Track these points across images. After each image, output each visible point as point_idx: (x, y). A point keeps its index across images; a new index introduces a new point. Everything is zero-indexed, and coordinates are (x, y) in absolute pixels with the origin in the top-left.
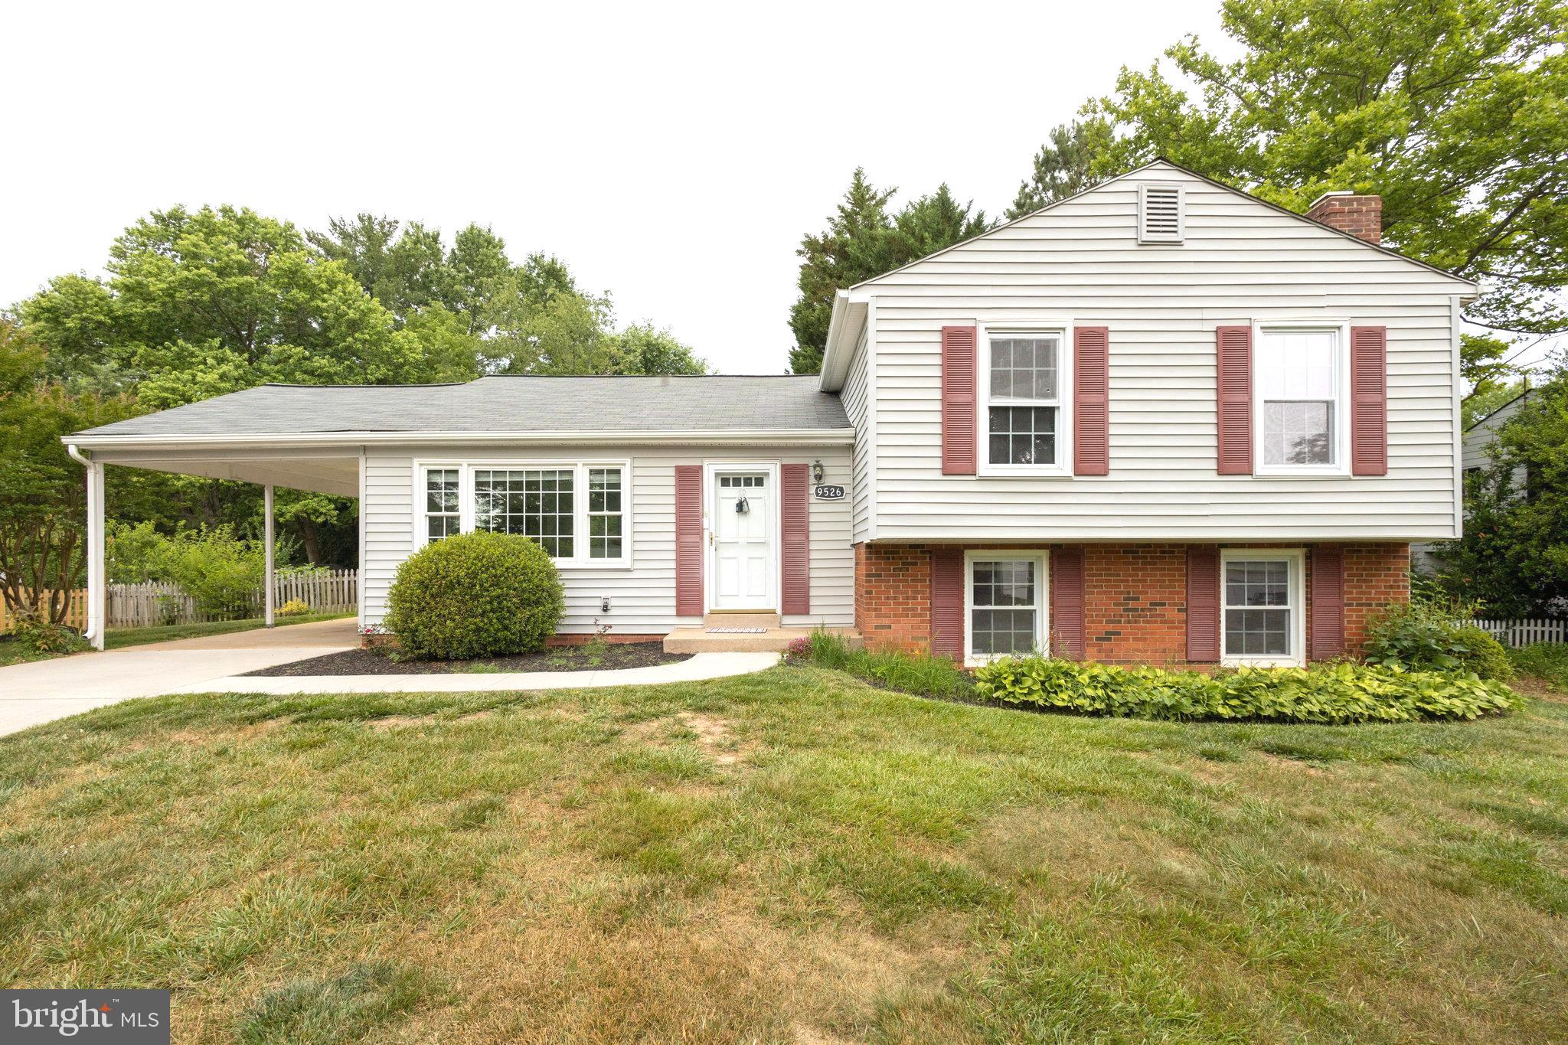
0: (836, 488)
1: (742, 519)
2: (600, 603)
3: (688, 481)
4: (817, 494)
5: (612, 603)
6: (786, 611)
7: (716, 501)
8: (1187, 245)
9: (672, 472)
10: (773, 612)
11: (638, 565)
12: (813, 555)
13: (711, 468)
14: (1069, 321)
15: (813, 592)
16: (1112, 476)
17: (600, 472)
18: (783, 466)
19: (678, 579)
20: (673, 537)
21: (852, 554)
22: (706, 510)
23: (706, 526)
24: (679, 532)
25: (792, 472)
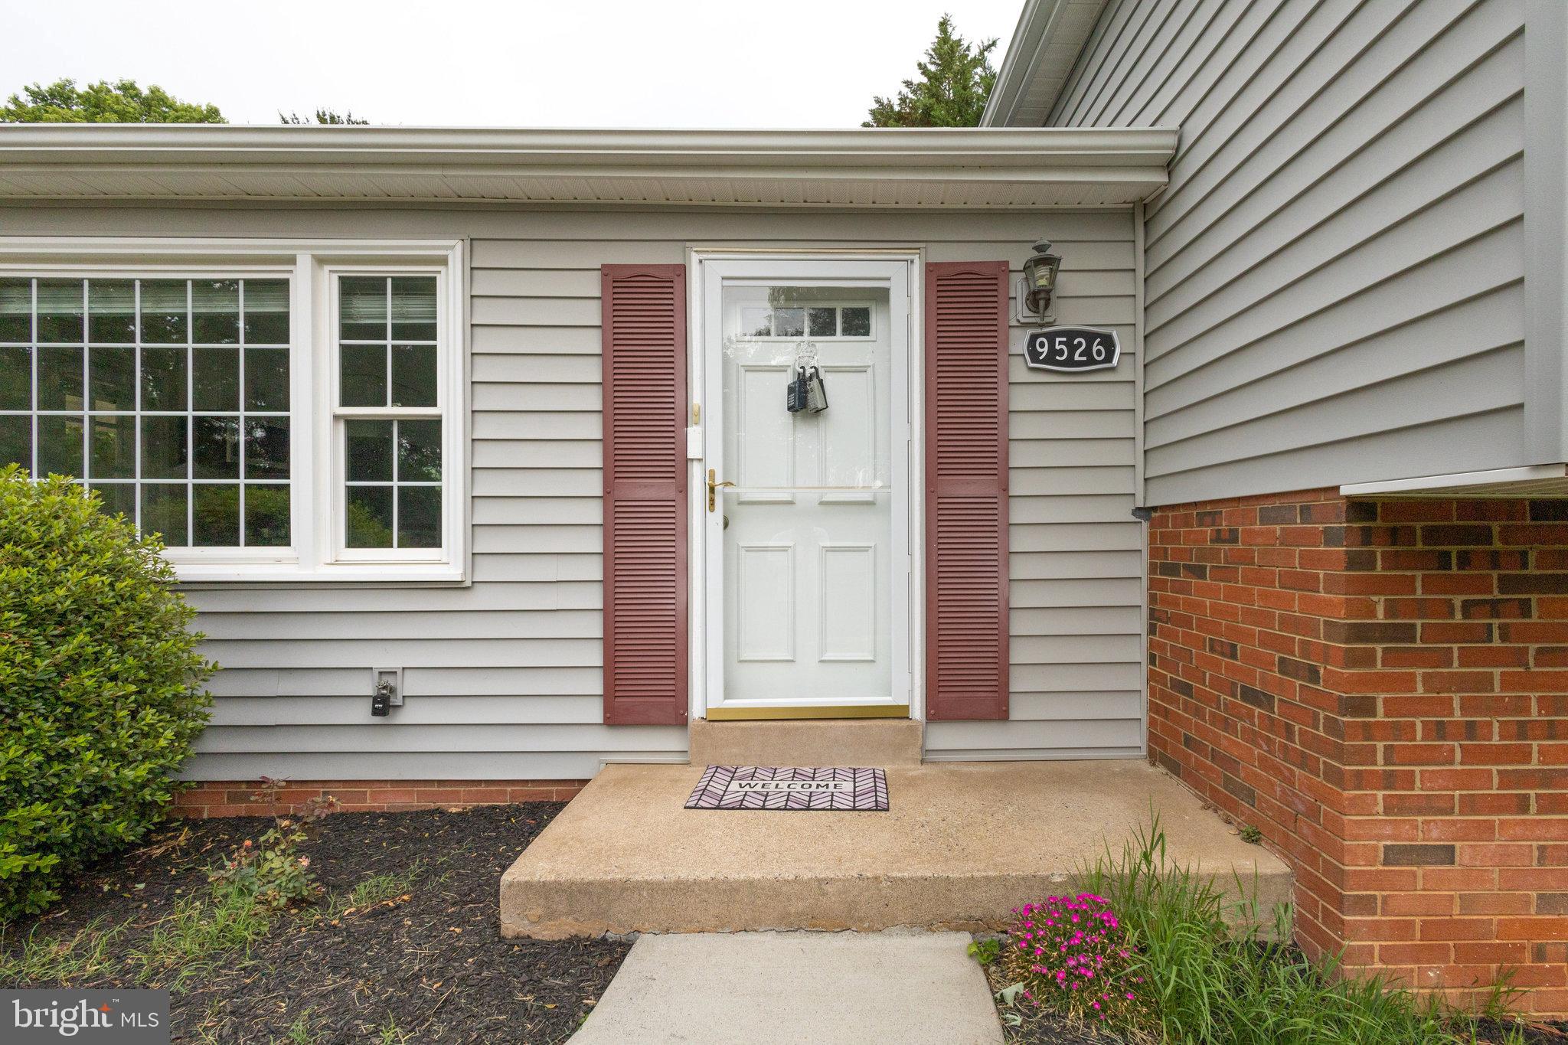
0: (1090, 337)
1: (807, 435)
2: (367, 687)
3: (637, 301)
4: (1034, 355)
5: (409, 686)
6: (936, 713)
7: (726, 376)
9: (592, 285)
10: (900, 713)
11: (487, 571)
12: (1020, 541)
13: (712, 272)
15: (1019, 654)
17: (373, 287)
18: (930, 269)
19: (610, 613)
20: (594, 485)
21: (1138, 538)
22: (696, 399)
23: (693, 451)
24: (614, 471)
25: (957, 287)
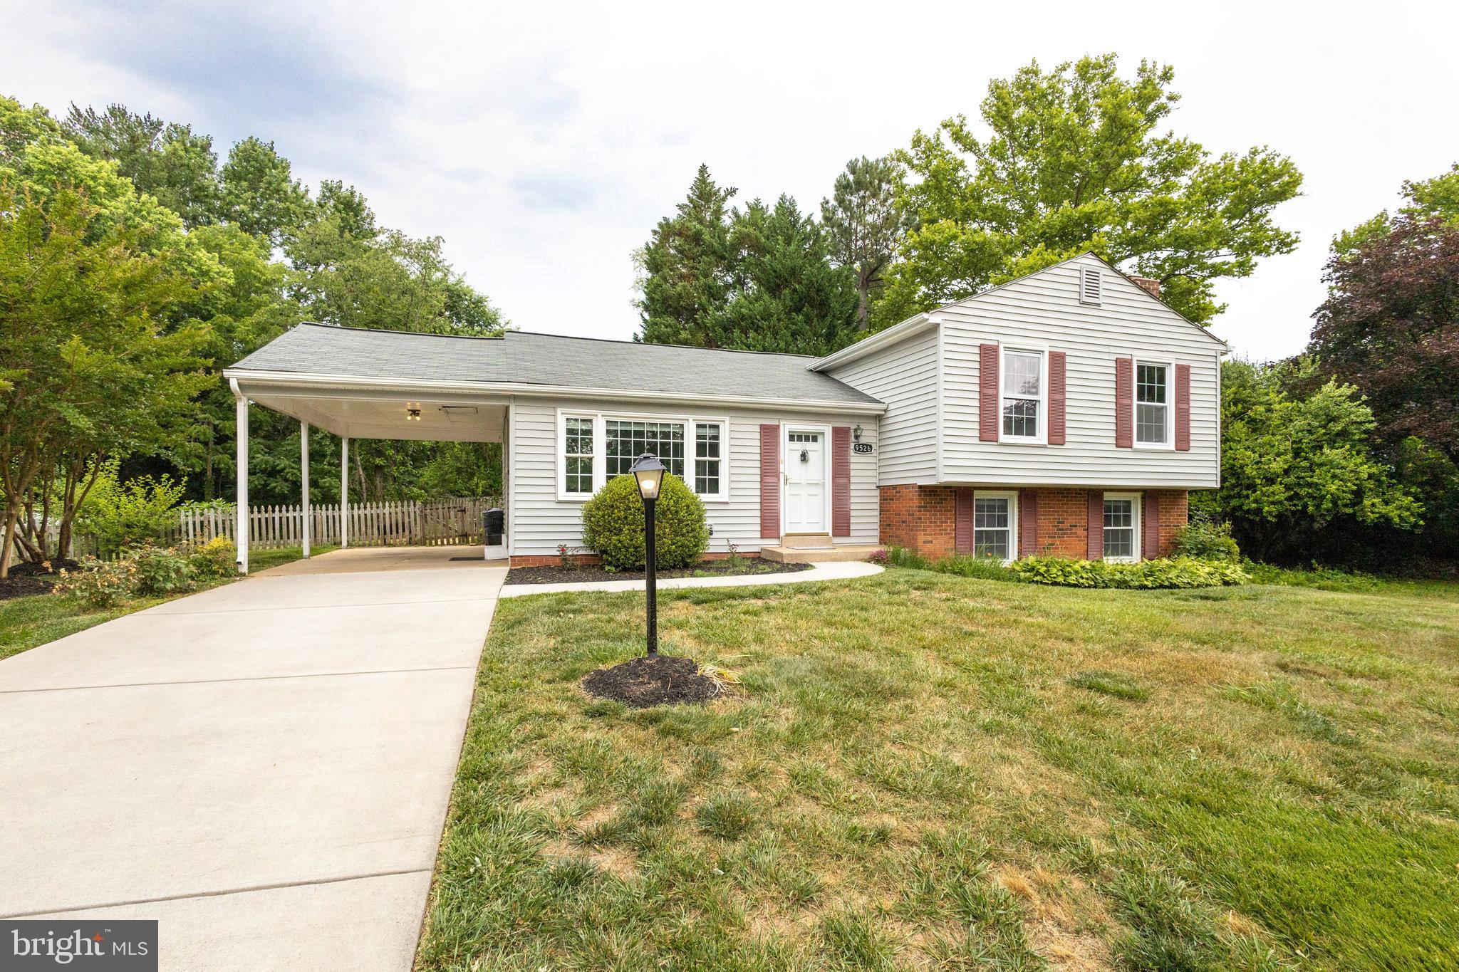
0: (867, 445)
1: (806, 466)
3: (769, 434)
4: (855, 449)
5: (715, 528)
6: (835, 535)
7: (788, 452)
8: (1103, 307)
9: (757, 429)
10: (827, 534)
11: (732, 499)
12: (853, 493)
13: (787, 426)
14: (1046, 347)
15: (852, 520)
16: (1067, 446)
17: (704, 426)
18: (833, 428)
19: (762, 510)
20: (758, 478)
21: (877, 493)
22: (782, 458)
23: (782, 470)
24: (763, 475)
25: (839, 434)
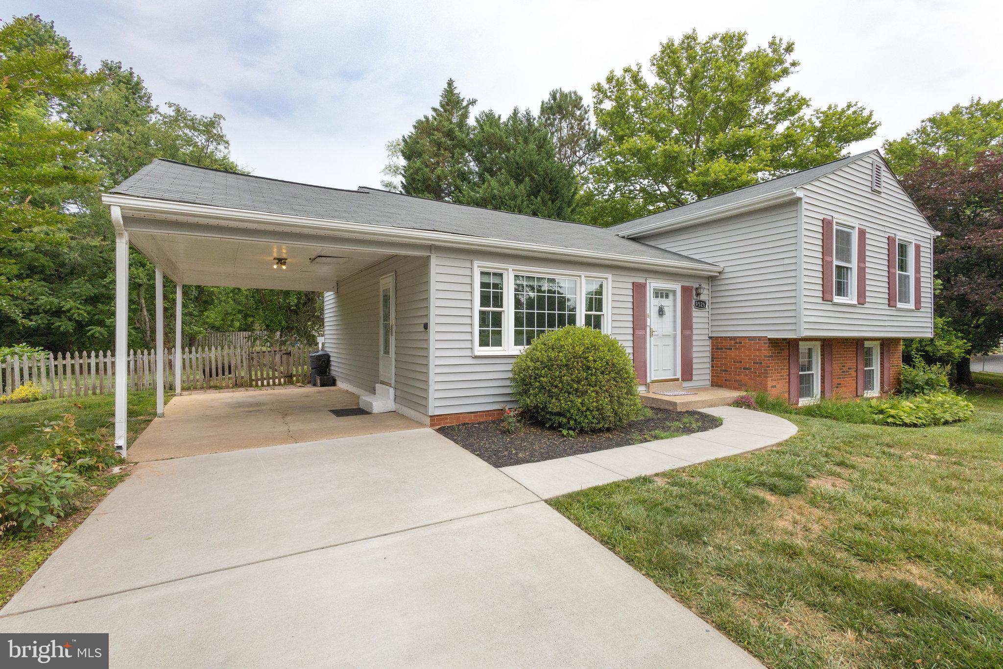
0: (703, 302)
1: (661, 320)
3: (639, 290)
4: (696, 305)
6: (683, 379)
7: (652, 307)
8: (882, 195)
9: (630, 286)
10: (677, 380)
12: (694, 343)
13: (653, 284)
14: (856, 224)
15: (694, 366)
16: (866, 306)
18: (682, 286)
19: (635, 360)
20: (631, 331)
21: (708, 343)
22: (648, 312)
23: (648, 324)
24: (635, 328)
25: (686, 290)
